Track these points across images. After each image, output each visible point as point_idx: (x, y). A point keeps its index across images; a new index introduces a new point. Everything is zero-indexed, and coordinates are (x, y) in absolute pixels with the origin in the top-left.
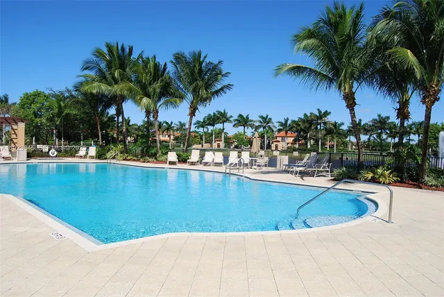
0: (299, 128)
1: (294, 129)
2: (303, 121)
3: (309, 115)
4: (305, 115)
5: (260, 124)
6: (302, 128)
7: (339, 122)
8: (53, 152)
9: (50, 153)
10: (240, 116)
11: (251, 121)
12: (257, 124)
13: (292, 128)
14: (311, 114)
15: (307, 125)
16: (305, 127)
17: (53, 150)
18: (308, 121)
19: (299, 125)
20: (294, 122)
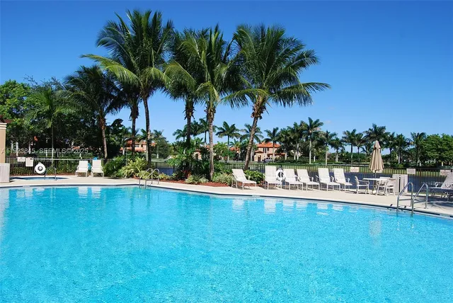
0: (288, 138)
1: (283, 140)
2: (293, 131)
3: (299, 124)
4: (295, 125)
5: (245, 133)
6: (292, 137)
7: (331, 132)
8: (41, 167)
9: (36, 168)
10: (225, 124)
11: (237, 130)
12: (242, 134)
13: (280, 138)
14: (302, 122)
15: (296, 135)
16: (295, 138)
17: (40, 165)
18: (297, 131)
19: (288, 135)
20: (283, 131)
